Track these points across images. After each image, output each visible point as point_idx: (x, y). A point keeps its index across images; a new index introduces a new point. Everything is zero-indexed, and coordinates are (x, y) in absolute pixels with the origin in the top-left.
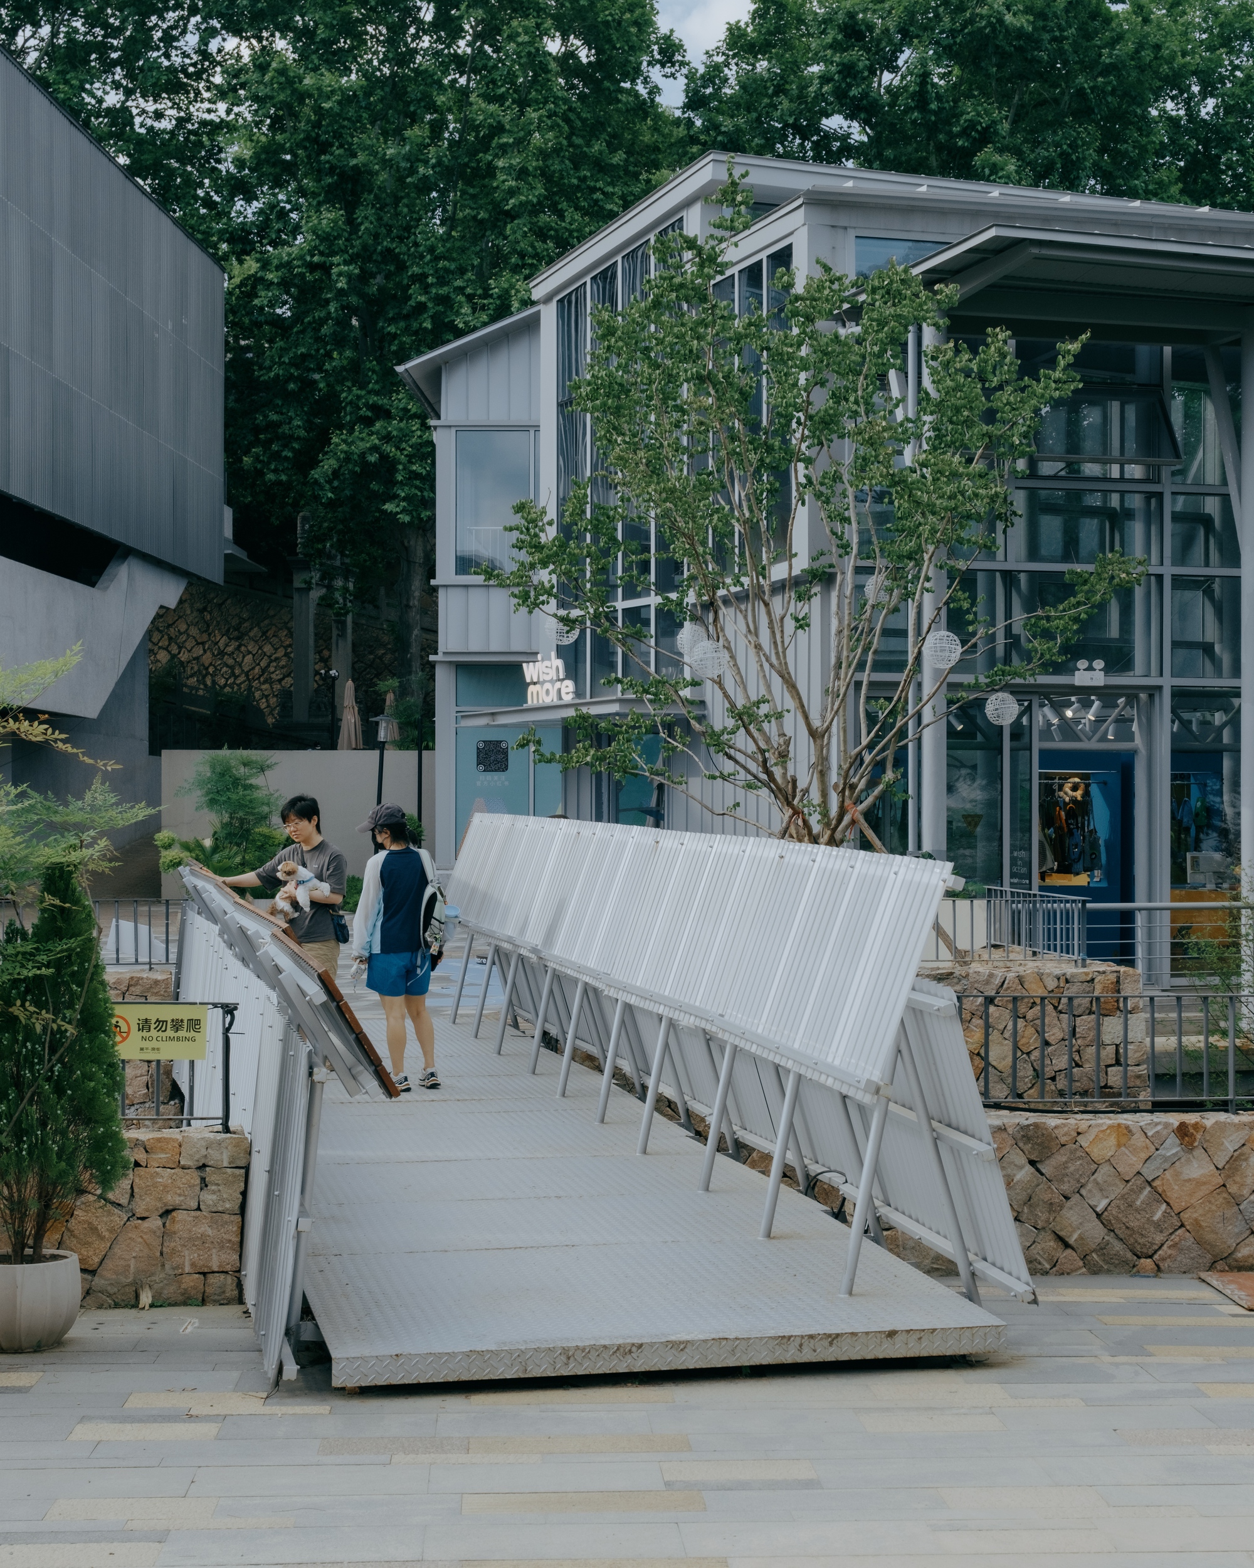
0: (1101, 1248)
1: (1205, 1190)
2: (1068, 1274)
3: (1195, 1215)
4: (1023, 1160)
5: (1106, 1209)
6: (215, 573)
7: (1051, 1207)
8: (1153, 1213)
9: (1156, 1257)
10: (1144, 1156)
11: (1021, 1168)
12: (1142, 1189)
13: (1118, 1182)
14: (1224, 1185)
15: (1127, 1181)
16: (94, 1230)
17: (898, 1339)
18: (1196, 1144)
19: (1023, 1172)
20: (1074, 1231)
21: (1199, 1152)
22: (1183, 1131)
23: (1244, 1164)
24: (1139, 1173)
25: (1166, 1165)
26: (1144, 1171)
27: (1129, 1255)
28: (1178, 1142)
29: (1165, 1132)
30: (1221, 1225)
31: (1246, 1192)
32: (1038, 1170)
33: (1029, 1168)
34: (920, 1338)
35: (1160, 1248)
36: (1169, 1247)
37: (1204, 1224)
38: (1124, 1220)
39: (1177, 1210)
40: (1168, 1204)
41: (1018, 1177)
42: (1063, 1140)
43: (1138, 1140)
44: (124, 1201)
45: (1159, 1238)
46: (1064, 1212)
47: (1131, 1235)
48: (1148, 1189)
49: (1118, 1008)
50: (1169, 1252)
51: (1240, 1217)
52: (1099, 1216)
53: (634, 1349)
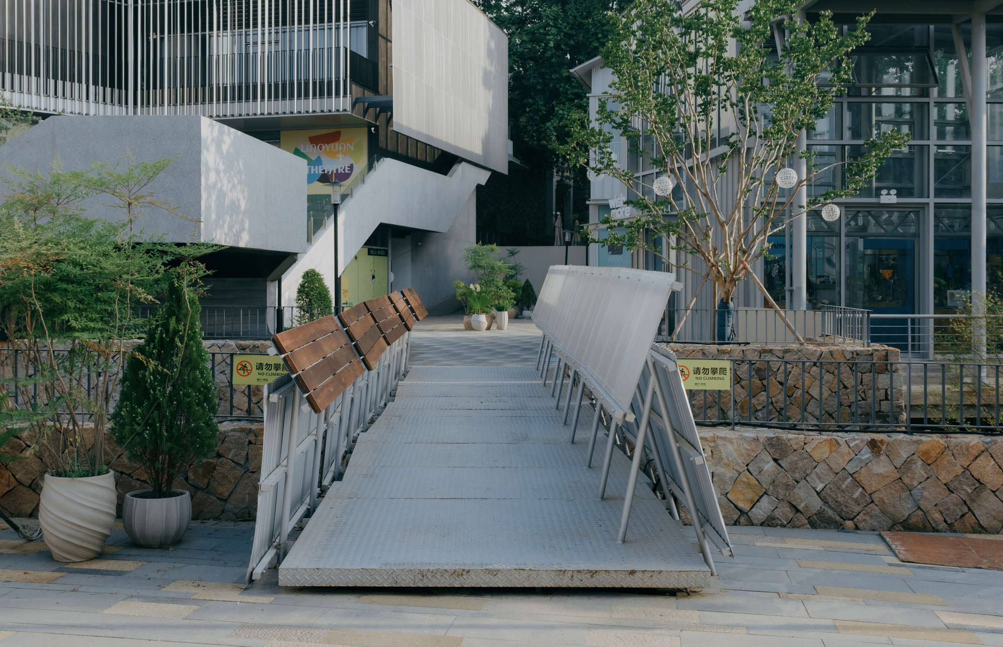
0: (820, 513)
1: (888, 481)
2: (798, 527)
3: (881, 496)
4: (770, 459)
5: (823, 490)
6: (504, 169)
7: (787, 487)
8: (853, 493)
9: (855, 520)
10: (848, 459)
11: (768, 463)
12: (847, 478)
13: (830, 474)
14: (900, 478)
15: (837, 474)
16: (226, 477)
17: (637, 575)
18: (882, 452)
19: (770, 464)
20: (802, 502)
21: (883, 457)
22: (873, 444)
23: (914, 466)
24: (844, 469)
25: (863, 465)
26: (847, 468)
27: (838, 518)
28: (869, 450)
29: (861, 445)
30: (898, 503)
31: (915, 483)
32: (780, 465)
33: (772, 462)
34: (651, 576)
35: (858, 515)
36: (864, 514)
37: (886, 501)
38: (834, 496)
39: (869, 492)
40: (863, 488)
41: (766, 468)
42: (795, 447)
43: (844, 448)
44: (242, 462)
45: (857, 509)
46: (796, 490)
47: (838, 506)
48: (850, 478)
49: (887, 369)
50: (864, 517)
51: (911, 498)
52: (818, 493)
53: (464, 573)
